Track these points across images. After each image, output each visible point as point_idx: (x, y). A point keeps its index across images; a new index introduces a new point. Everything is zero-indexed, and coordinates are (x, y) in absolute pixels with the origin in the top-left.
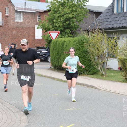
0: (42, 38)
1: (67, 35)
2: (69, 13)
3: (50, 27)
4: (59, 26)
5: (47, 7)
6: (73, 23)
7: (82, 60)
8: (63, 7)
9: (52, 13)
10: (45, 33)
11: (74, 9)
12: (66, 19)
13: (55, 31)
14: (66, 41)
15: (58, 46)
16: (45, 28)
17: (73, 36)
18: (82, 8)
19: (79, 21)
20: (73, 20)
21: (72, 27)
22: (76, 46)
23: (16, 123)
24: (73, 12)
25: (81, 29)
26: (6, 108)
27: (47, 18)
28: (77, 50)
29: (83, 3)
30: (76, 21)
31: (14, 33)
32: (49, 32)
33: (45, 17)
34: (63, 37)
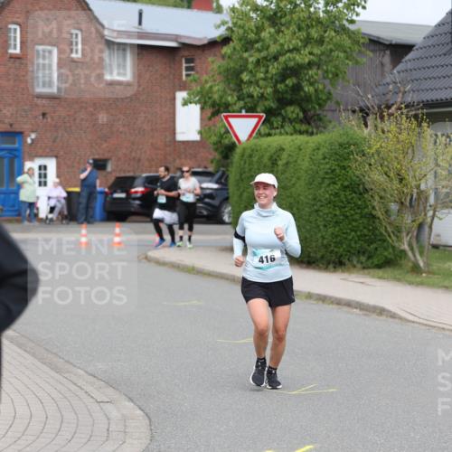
0: (201, 137)
1: (288, 128)
2: (296, 49)
3: (229, 98)
4: (262, 94)
5: (219, 26)
6: (312, 84)
7: (344, 215)
8: (274, 27)
9: (234, 49)
10: (210, 119)
11: (314, 33)
12: (286, 68)
13: (246, 112)
14: (284, 147)
15: (256, 167)
16: (210, 102)
17: (310, 130)
18: (344, 29)
19: (333, 78)
20: (310, 72)
21: (308, 99)
22: (322, 167)
23: (107, 440)
24: (309, 46)
25: (338, 103)
26: (73, 388)
27: (219, 67)
28: (327, 182)
29: (345, 11)
30: (321, 76)
31: (100, 122)
32: (226, 118)
33: (213, 62)
34: (275, 134)
